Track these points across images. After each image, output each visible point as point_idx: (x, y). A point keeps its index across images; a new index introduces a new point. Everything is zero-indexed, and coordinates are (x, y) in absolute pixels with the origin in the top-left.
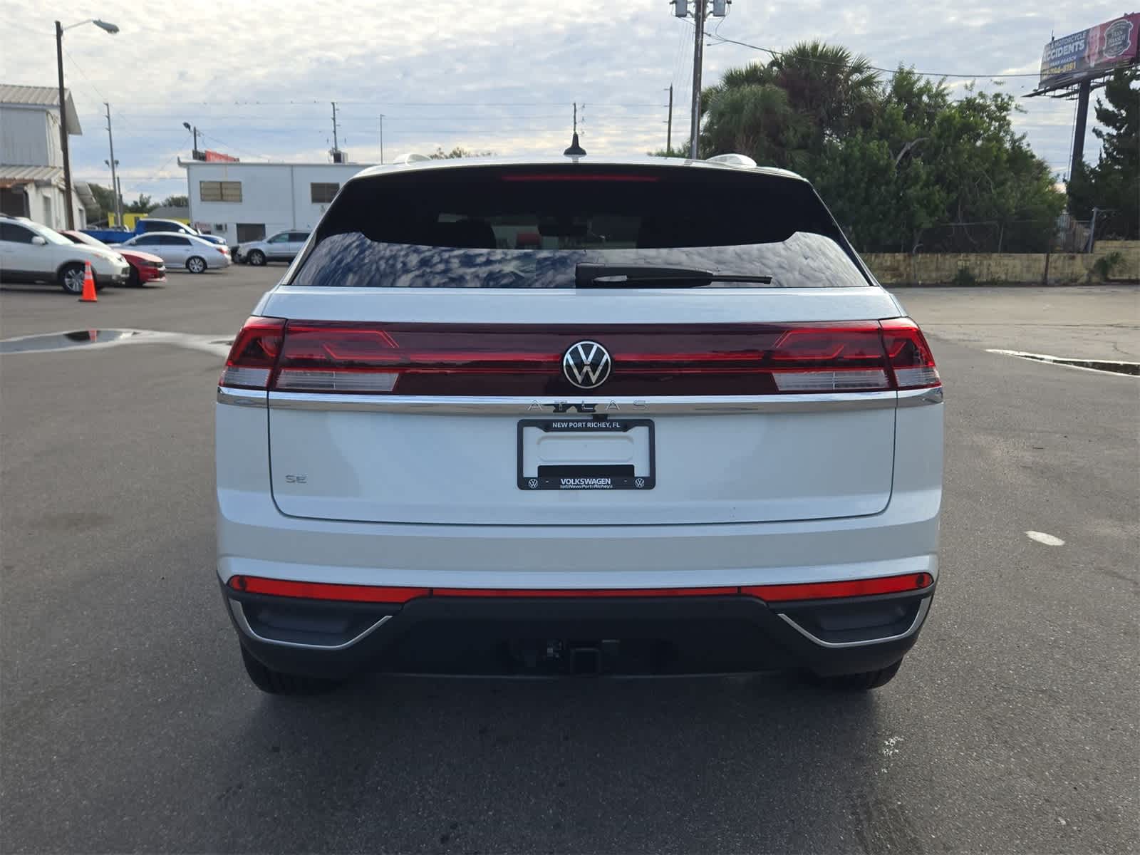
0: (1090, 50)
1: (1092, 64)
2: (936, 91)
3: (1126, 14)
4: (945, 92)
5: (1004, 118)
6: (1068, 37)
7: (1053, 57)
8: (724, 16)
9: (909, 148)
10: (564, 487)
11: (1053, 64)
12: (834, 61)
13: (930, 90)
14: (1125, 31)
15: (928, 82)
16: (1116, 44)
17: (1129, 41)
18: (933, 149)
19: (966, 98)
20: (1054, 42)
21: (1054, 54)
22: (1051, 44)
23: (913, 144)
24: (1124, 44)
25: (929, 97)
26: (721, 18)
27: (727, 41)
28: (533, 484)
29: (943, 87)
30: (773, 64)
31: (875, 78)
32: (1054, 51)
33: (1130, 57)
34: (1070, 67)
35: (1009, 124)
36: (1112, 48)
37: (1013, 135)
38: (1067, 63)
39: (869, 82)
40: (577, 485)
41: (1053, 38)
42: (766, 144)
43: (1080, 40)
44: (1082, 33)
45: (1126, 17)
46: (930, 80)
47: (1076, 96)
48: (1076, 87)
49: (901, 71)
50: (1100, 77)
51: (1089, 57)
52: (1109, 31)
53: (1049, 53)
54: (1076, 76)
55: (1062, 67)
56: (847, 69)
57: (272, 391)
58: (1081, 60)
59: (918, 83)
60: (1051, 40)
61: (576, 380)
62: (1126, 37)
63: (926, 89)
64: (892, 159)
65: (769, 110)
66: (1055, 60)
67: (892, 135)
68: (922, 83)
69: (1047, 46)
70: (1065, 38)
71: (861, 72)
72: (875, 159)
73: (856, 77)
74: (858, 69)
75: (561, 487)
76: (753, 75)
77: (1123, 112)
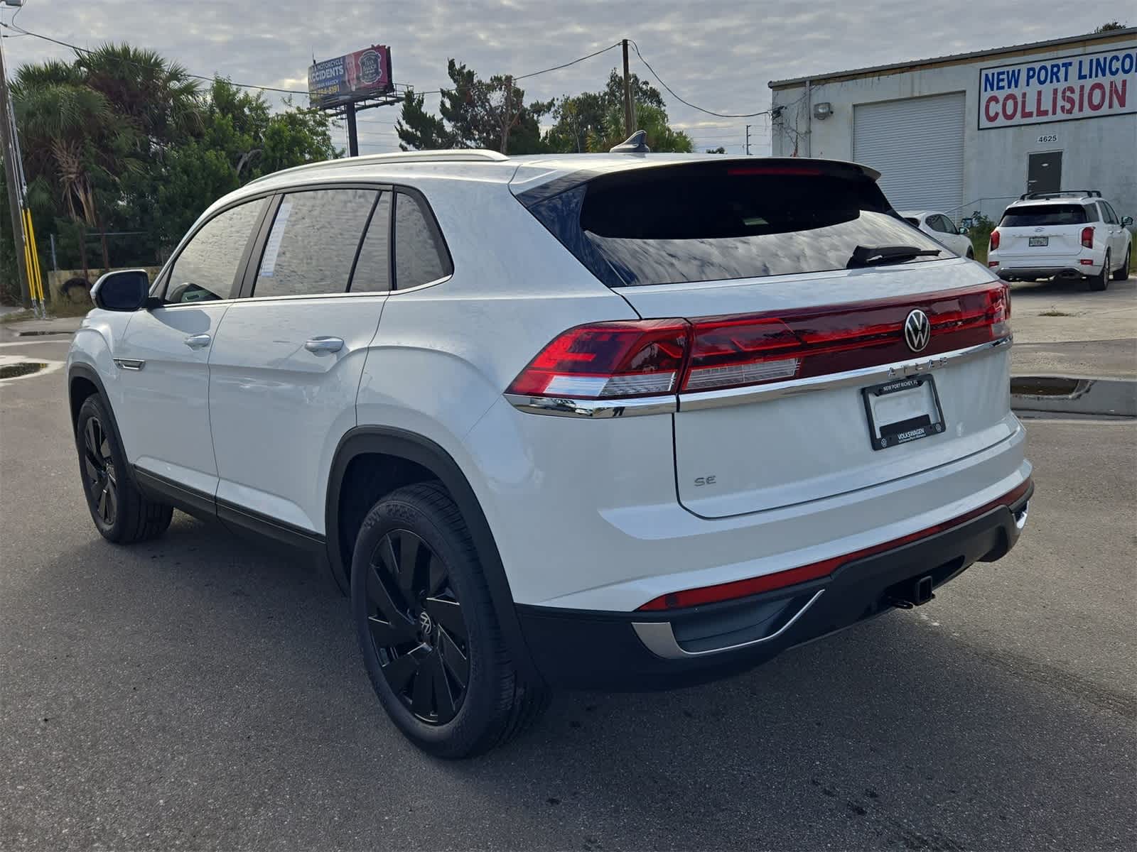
0: (349, 75)
1: (354, 88)
2: (256, 105)
3: (373, 46)
4: (265, 105)
5: (324, 134)
6: (328, 62)
7: (318, 79)
8: (20, 5)
9: (247, 158)
10: (902, 441)
11: (319, 86)
12: (149, 66)
13: (250, 103)
14: (376, 61)
15: (247, 95)
16: (371, 72)
17: (380, 70)
18: (270, 160)
19: (287, 113)
20: (316, 65)
21: (318, 76)
22: (313, 67)
23: (249, 155)
24: (377, 73)
25: (250, 110)
26: (16, 9)
27: (28, 34)
28: (884, 443)
29: (261, 101)
30: (80, 63)
31: (196, 86)
32: (317, 74)
33: (383, 84)
34: (335, 89)
35: (329, 138)
36: (368, 75)
37: (333, 150)
38: (331, 86)
39: (189, 90)
40: (907, 438)
41: (314, 61)
42: (93, 150)
43: (339, 65)
44: (339, 58)
45: (373, 48)
46: (249, 92)
47: (344, 116)
48: (342, 108)
49: (218, 81)
50: (361, 101)
51: (349, 81)
52: (362, 59)
53: (314, 74)
54: (341, 98)
55: (328, 89)
56: (163, 76)
57: (681, 394)
58: (343, 84)
59: (238, 95)
60: (312, 63)
61: (913, 346)
62: (377, 66)
63: (246, 101)
64: (232, 169)
65: (88, 114)
66: (320, 82)
67: (226, 145)
68: (241, 95)
69: (310, 68)
70: (325, 62)
71: (179, 80)
72: (214, 168)
73: (174, 85)
74: (175, 75)
75: (900, 442)
76: (55, 74)
77: (419, 133)
